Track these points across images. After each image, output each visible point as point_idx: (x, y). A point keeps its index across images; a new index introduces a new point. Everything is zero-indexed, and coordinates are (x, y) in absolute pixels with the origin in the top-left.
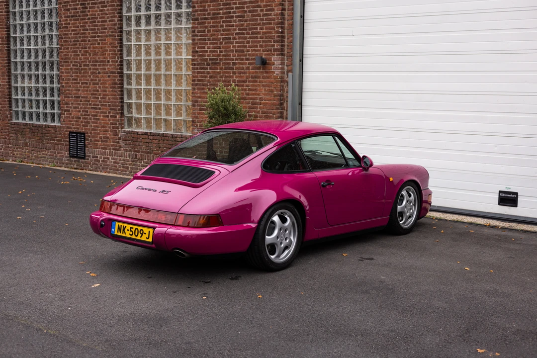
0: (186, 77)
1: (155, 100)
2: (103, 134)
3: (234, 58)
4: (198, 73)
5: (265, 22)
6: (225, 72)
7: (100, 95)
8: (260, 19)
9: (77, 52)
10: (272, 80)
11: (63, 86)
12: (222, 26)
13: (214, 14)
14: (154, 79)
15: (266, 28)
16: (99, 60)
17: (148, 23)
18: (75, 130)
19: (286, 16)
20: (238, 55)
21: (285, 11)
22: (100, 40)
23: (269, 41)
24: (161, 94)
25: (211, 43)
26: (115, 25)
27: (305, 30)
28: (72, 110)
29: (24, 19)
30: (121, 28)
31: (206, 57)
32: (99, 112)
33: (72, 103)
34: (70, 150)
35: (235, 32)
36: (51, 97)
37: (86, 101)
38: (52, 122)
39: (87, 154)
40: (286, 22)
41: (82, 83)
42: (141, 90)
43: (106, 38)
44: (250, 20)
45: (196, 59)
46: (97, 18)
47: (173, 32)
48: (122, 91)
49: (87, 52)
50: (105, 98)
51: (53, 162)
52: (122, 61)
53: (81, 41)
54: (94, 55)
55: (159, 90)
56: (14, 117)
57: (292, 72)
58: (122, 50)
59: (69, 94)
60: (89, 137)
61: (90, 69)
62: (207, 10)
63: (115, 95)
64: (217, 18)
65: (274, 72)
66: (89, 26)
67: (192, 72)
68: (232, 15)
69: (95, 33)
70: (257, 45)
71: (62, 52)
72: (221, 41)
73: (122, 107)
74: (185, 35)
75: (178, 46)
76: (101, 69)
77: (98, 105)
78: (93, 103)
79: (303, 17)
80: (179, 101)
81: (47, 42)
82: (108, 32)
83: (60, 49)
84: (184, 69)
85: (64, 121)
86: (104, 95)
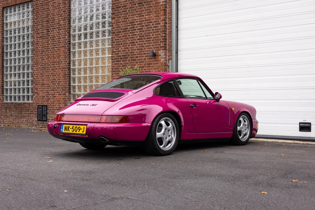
0: (108, 68)
1: (89, 83)
2: (58, 105)
3: (137, 53)
4: (115, 64)
5: (155, 31)
6: (131, 62)
7: (56, 82)
8: (152, 29)
9: (43, 57)
10: (160, 65)
11: (35, 79)
12: (129, 36)
13: (124, 29)
14: (89, 70)
15: (156, 35)
16: (56, 61)
17: (86, 37)
18: (41, 104)
19: (167, 27)
20: (139, 52)
21: (167, 24)
22: (57, 50)
23: (157, 42)
24: (93, 79)
25: (123, 46)
26: (66, 40)
27: (178, 35)
28: (40, 93)
29: (12, 41)
30: (70, 41)
31: (120, 55)
32: (55, 92)
33: (40, 88)
34: (38, 116)
35: (137, 38)
36: (27, 86)
37: (48, 86)
38: (27, 101)
39: (48, 118)
40: (167, 30)
41: (46, 76)
42: (81, 77)
43: (61, 48)
44: (146, 31)
45: (114, 56)
46: (55, 37)
47: (100, 42)
48: (70, 79)
49: (49, 57)
50: (59, 84)
51: (28, 125)
52: (70, 61)
53: (46, 51)
54: (53, 58)
55: (92, 77)
56: (5, 100)
57: (172, 60)
58: (70, 55)
59: (38, 83)
60: (50, 107)
61: (51, 67)
62: (120, 27)
63: (66, 81)
64: (126, 31)
65: (160, 60)
66: (51, 42)
67: (112, 64)
68: (135, 28)
69: (54, 46)
70: (150, 45)
71: (34, 59)
72: (129, 44)
73: (70, 88)
74: (108, 43)
75: (103, 50)
76: (57, 67)
77: (55, 88)
78: (52, 87)
79: (177, 27)
80: (104, 82)
81: (26, 53)
82: (62, 44)
83: (33, 56)
84: (107, 63)
85: (34, 99)
86: (59, 82)
